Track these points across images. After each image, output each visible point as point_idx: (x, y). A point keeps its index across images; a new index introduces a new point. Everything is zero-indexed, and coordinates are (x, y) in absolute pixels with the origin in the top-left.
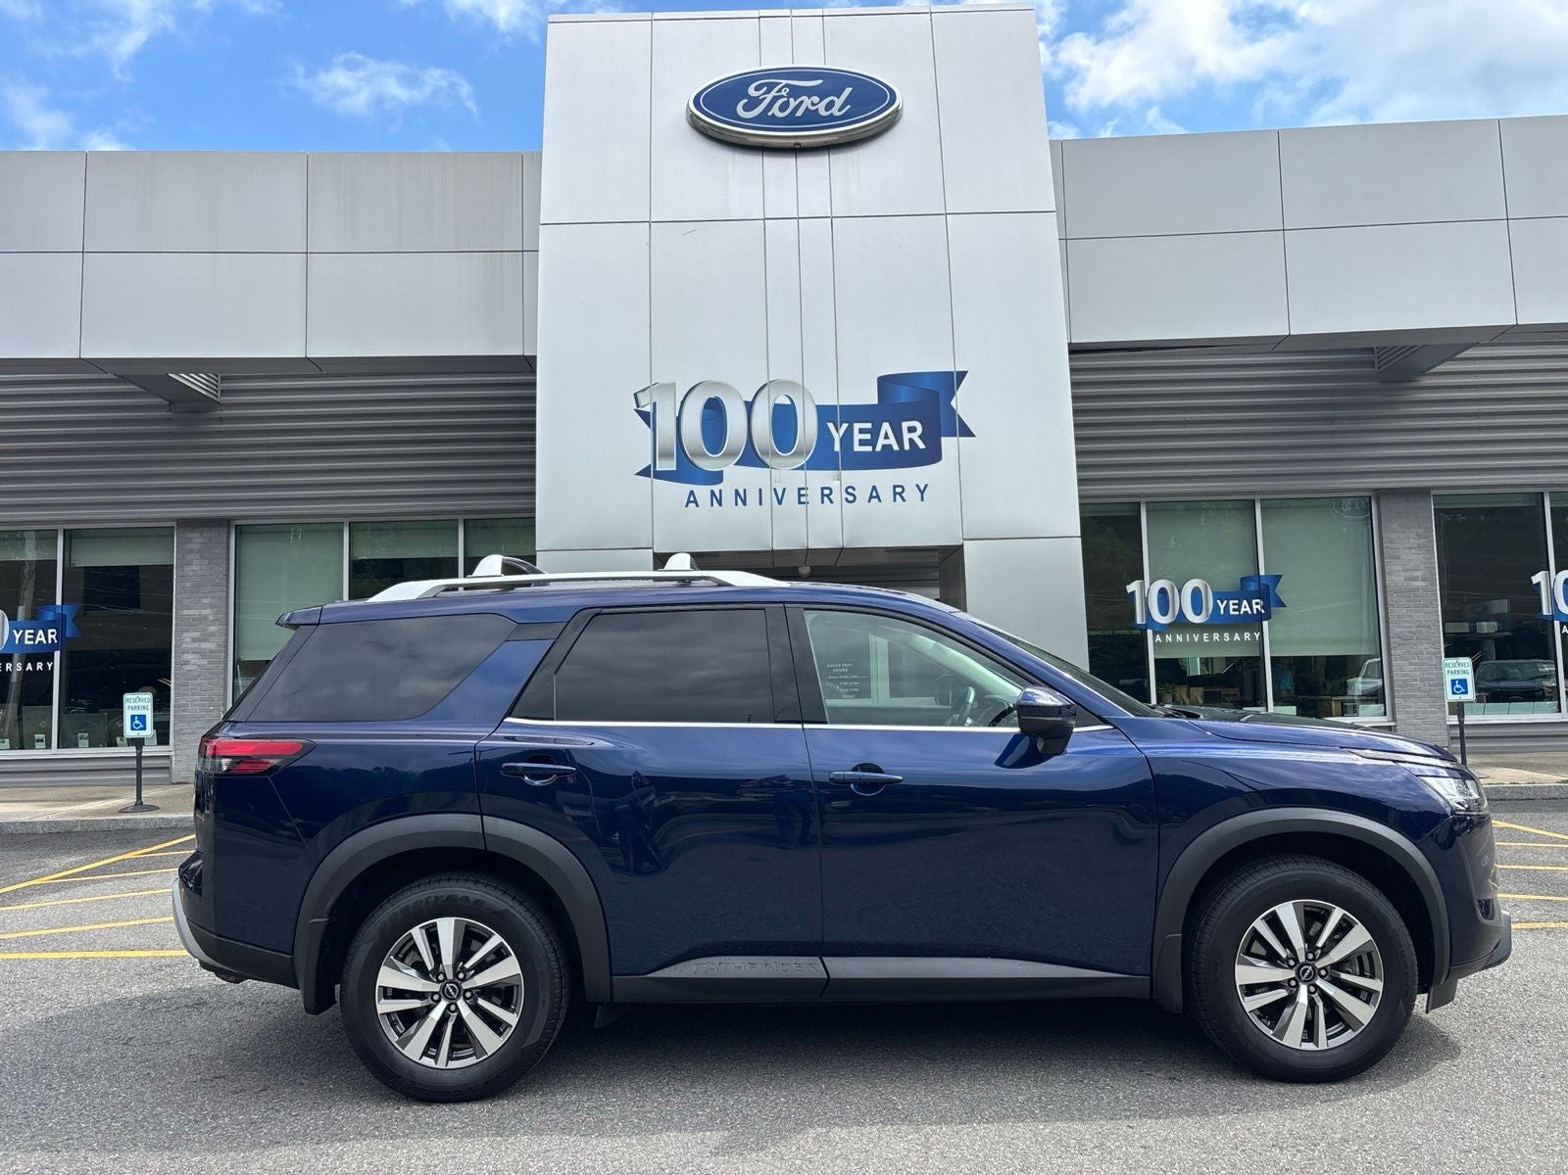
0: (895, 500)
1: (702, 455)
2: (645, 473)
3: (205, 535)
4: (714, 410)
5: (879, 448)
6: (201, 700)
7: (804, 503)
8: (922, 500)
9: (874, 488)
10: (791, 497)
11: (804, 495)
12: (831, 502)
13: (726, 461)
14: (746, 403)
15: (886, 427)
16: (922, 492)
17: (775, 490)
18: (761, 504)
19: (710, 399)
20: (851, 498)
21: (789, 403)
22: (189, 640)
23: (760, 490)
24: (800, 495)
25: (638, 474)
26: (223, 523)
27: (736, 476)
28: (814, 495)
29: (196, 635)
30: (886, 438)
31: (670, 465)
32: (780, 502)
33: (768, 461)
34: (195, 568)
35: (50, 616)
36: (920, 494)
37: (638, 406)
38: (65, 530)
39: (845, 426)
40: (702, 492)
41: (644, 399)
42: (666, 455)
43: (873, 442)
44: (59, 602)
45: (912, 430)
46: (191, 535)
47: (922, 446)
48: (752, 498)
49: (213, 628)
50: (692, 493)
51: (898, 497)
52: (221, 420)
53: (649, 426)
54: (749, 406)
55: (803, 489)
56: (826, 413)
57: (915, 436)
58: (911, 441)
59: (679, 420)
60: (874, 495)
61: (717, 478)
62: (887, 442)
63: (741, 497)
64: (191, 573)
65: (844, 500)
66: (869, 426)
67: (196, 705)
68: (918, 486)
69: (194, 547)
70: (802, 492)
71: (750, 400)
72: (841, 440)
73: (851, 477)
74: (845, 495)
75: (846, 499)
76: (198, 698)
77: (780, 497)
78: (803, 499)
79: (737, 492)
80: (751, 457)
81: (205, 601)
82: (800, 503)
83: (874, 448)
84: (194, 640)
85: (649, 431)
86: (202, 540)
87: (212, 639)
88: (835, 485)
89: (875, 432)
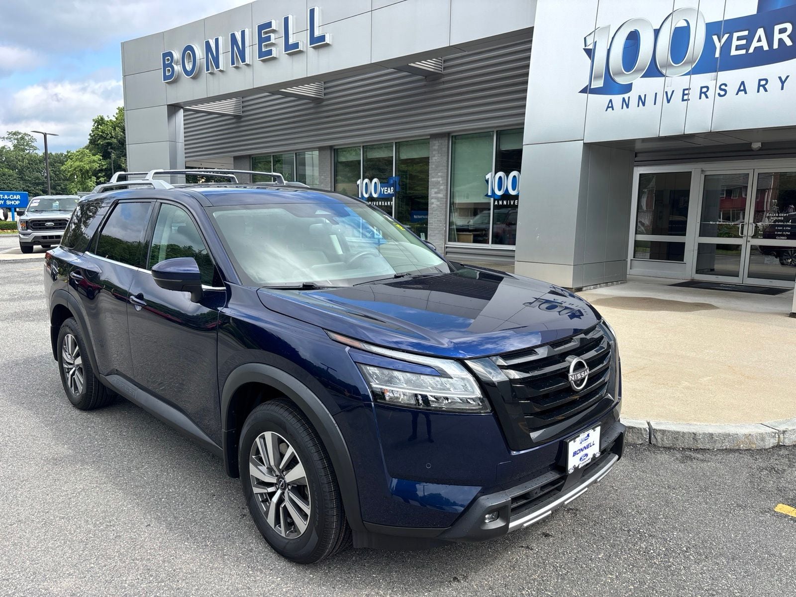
0: (758, 91)
1: (622, 73)
2: (584, 91)
3: (440, 141)
4: (634, 38)
5: (751, 50)
6: (437, 221)
7: (686, 100)
8: (782, 89)
9: (743, 83)
10: (678, 96)
11: (687, 94)
12: (707, 97)
13: (634, 76)
14: (655, 30)
15: (761, 32)
16: (783, 83)
17: (666, 93)
18: (655, 104)
19: (631, 32)
20: (722, 93)
21: (686, 25)
22: (433, 193)
23: (656, 94)
24: (684, 95)
25: (580, 92)
26: (447, 135)
27: (642, 85)
28: (695, 93)
29: (436, 190)
30: (760, 41)
31: (598, 84)
32: (668, 101)
33: (664, 72)
34: (436, 158)
35: (392, 182)
36: (780, 84)
37: (585, 46)
38: (396, 143)
39: (726, 36)
40: (617, 99)
41: (590, 41)
42: (598, 77)
43: (746, 47)
44: (394, 176)
45: (782, 31)
46: (435, 142)
47: (789, 43)
48: (650, 100)
49: (442, 187)
50: (611, 101)
51: (761, 88)
52: (444, 83)
53: (590, 58)
54: (657, 32)
55: (687, 89)
56: (713, 29)
57: (784, 36)
58: (781, 40)
59: (609, 51)
60: (742, 88)
61: (628, 88)
62: (759, 44)
63: (642, 101)
64: (434, 161)
65: (717, 95)
66: (746, 33)
67: (436, 223)
68: (780, 78)
69: (436, 147)
70: (686, 92)
71: (658, 28)
72: (721, 48)
73: (725, 76)
74: (718, 91)
75: (719, 94)
76: (436, 220)
77: (669, 98)
78: (686, 97)
79: (640, 97)
80: (653, 71)
81: (439, 174)
82: (683, 100)
83: (747, 51)
84: (436, 193)
85: (589, 61)
86: (439, 144)
87: (441, 192)
88: (711, 85)
89: (749, 39)
